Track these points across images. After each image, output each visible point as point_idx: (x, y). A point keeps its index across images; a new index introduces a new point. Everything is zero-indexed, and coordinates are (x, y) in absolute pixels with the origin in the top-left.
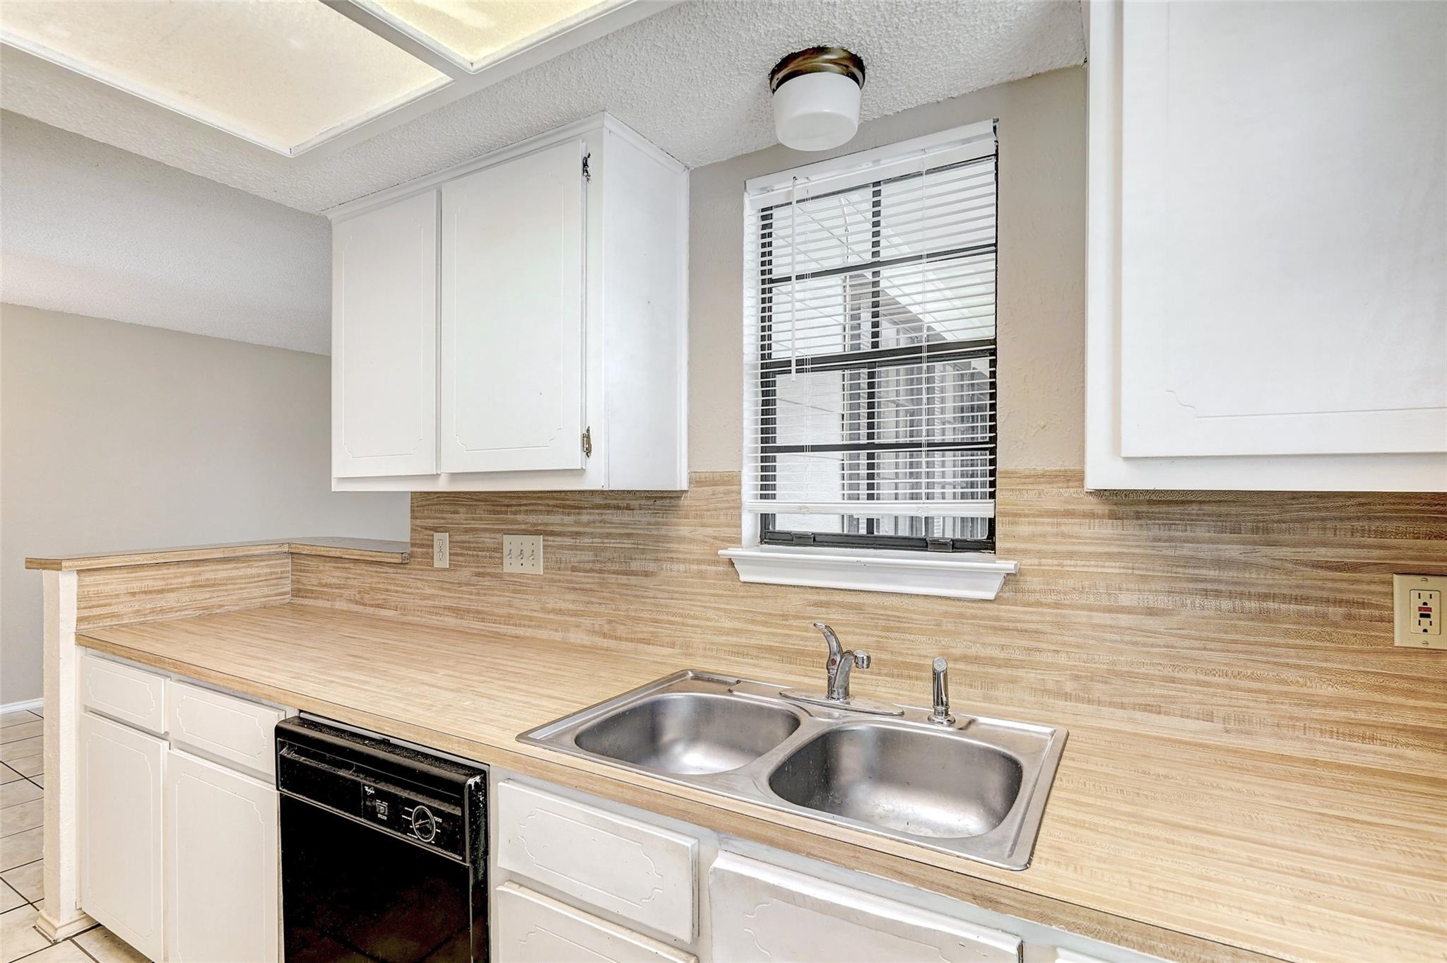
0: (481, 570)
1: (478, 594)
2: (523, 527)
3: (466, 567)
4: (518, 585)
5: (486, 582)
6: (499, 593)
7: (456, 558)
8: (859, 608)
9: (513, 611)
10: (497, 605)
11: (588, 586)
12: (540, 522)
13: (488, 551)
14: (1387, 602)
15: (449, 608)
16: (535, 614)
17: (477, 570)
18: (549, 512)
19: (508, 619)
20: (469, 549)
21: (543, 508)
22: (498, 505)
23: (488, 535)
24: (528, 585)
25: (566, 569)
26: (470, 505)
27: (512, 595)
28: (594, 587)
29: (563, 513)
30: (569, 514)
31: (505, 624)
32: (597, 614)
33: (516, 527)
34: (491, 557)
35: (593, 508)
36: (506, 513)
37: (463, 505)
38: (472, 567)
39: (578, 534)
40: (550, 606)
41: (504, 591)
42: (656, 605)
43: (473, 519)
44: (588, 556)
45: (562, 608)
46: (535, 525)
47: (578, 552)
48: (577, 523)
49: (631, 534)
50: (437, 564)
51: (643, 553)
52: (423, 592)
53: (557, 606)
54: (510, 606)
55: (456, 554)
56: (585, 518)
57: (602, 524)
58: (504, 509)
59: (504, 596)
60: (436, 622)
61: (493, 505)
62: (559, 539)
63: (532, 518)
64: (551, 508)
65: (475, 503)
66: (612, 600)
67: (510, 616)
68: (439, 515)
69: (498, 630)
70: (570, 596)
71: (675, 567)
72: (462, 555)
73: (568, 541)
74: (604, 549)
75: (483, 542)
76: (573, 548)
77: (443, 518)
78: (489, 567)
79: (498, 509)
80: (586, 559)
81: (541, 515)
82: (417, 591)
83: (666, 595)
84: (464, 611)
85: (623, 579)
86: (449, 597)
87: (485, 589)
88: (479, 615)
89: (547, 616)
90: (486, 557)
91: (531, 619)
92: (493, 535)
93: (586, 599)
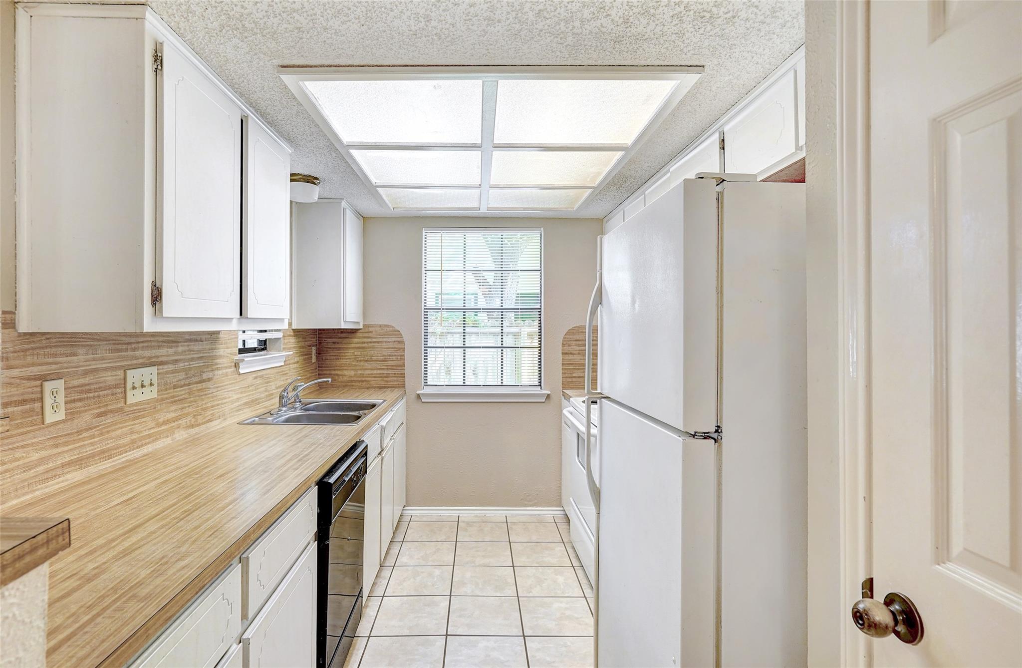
0: (103, 410)
1: (102, 434)
2: (141, 361)
3: (86, 411)
4: (139, 412)
5: (109, 419)
6: (121, 426)
7: (73, 405)
8: (262, 377)
9: (135, 436)
10: (120, 437)
11: (183, 397)
12: (153, 355)
13: (110, 389)
14: (311, 353)
15: (69, 464)
16: (152, 431)
17: (98, 411)
18: (159, 347)
19: (134, 445)
20: (89, 391)
21: (156, 344)
22: (119, 344)
23: (109, 373)
24: (144, 409)
25: (170, 389)
26: (91, 346)
27: (133, 423)
28: (186, 396)
29: (168, 347)
30: (171, 347)
31: (130, 451)
32: (188, 414)
33: (135, 362)
34: (113, 394)
35: (185, 342)
36: (126, 350)
37: (82, 346)
38: (94, 409)
39: (176, 361)
40: (161, 420)
41: (125, 421)
42: (212, 397)
43: (94, 360)
44: (182, 376)
45: (169, 418)
46: (150, 358)
47: (177, 374)
48: (176, 353)
49: (203, 357)
50: (50, 418)
51: (207, 368)
52: (27, 460)
53: (166, 418)
54: (132, 433)
55: (74, 401)
56: (180, 349)
57: (189, 352)
58: (124, 347)
59: (126, 427)
60: (57, 486)
61: (114, 344)
62: (166, 367)
63: (147, 353)
64: (160, 344)
65: (96, 343)
66: (195, 402)
67: (133, 442)
68: (51, 360)
69: (126, 458)
70: (173, 408)
71: (220, 372)
72: (80, 400)
73: (171, 367)
74: (190, 369)
75: (105, 381)
76: (173, 372)
77: (56, 363)
78: (111, 405)
79: (120, 347)
80: (181, 377)
81: (154, 349)
82: (16, 464)
83: (216, 390)
84: (87, 458)
85: (199, 386)
86: (67, 451)
87: (108, 427)
88: (106, 454)
89: (160, 429)
90: (108, 395)
91: (149, 436)
92: (114, 373)
93: (180, 406)
